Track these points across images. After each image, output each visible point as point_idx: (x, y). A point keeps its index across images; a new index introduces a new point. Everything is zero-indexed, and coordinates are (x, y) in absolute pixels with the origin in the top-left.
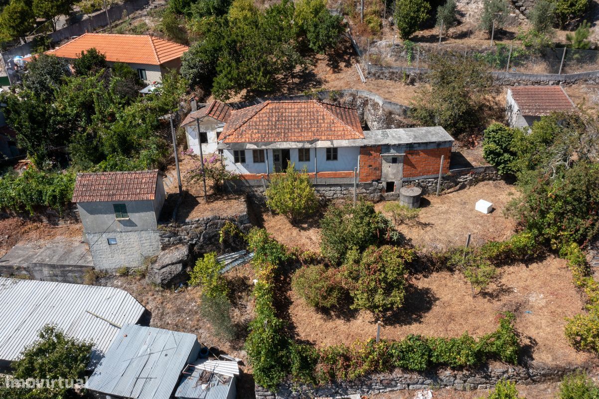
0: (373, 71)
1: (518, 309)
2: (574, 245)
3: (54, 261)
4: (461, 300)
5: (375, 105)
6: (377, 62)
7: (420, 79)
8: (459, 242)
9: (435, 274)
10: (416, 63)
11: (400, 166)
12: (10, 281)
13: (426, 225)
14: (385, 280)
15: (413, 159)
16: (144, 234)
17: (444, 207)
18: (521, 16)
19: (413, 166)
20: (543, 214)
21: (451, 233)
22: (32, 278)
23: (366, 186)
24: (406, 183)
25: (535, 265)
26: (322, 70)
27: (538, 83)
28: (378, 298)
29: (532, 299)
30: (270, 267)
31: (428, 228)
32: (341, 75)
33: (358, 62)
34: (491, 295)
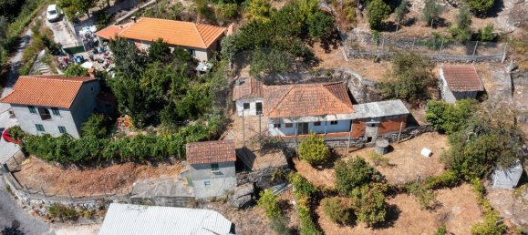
0: (353, 53)
1: (445, 217)
2: (478, 179)
3: (168, 194)
4: (415, 212)
5: (356, 80)
6: (355, 47)
7: (384, 58)
8: (412, 177)
9: (398, 196)
10: (381, 47)
11: (376, 128)
12: (142, 207)
13: (392, 165)
14: (376, 207)
15: (384, 124)
16: (228, 179)
17: (402, 152)
18: (449, 5)
19: (384, 128)
20: (461, 163)
21: (408, 171)
22: (154, 205)
23: (355, 140)
24: (379, 137)
25: (455, 188)
26: (318, 50)
27: (460, 61)
28: (372, 217)
29: (454, 210)
30: (307, 198)
31: (394, 168)
32: (331, 55)
33: (342, 45)
34: (431, 208)
